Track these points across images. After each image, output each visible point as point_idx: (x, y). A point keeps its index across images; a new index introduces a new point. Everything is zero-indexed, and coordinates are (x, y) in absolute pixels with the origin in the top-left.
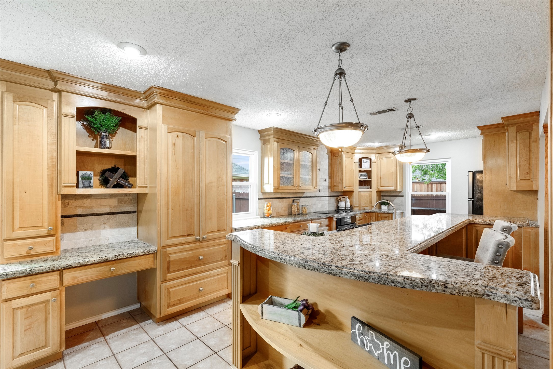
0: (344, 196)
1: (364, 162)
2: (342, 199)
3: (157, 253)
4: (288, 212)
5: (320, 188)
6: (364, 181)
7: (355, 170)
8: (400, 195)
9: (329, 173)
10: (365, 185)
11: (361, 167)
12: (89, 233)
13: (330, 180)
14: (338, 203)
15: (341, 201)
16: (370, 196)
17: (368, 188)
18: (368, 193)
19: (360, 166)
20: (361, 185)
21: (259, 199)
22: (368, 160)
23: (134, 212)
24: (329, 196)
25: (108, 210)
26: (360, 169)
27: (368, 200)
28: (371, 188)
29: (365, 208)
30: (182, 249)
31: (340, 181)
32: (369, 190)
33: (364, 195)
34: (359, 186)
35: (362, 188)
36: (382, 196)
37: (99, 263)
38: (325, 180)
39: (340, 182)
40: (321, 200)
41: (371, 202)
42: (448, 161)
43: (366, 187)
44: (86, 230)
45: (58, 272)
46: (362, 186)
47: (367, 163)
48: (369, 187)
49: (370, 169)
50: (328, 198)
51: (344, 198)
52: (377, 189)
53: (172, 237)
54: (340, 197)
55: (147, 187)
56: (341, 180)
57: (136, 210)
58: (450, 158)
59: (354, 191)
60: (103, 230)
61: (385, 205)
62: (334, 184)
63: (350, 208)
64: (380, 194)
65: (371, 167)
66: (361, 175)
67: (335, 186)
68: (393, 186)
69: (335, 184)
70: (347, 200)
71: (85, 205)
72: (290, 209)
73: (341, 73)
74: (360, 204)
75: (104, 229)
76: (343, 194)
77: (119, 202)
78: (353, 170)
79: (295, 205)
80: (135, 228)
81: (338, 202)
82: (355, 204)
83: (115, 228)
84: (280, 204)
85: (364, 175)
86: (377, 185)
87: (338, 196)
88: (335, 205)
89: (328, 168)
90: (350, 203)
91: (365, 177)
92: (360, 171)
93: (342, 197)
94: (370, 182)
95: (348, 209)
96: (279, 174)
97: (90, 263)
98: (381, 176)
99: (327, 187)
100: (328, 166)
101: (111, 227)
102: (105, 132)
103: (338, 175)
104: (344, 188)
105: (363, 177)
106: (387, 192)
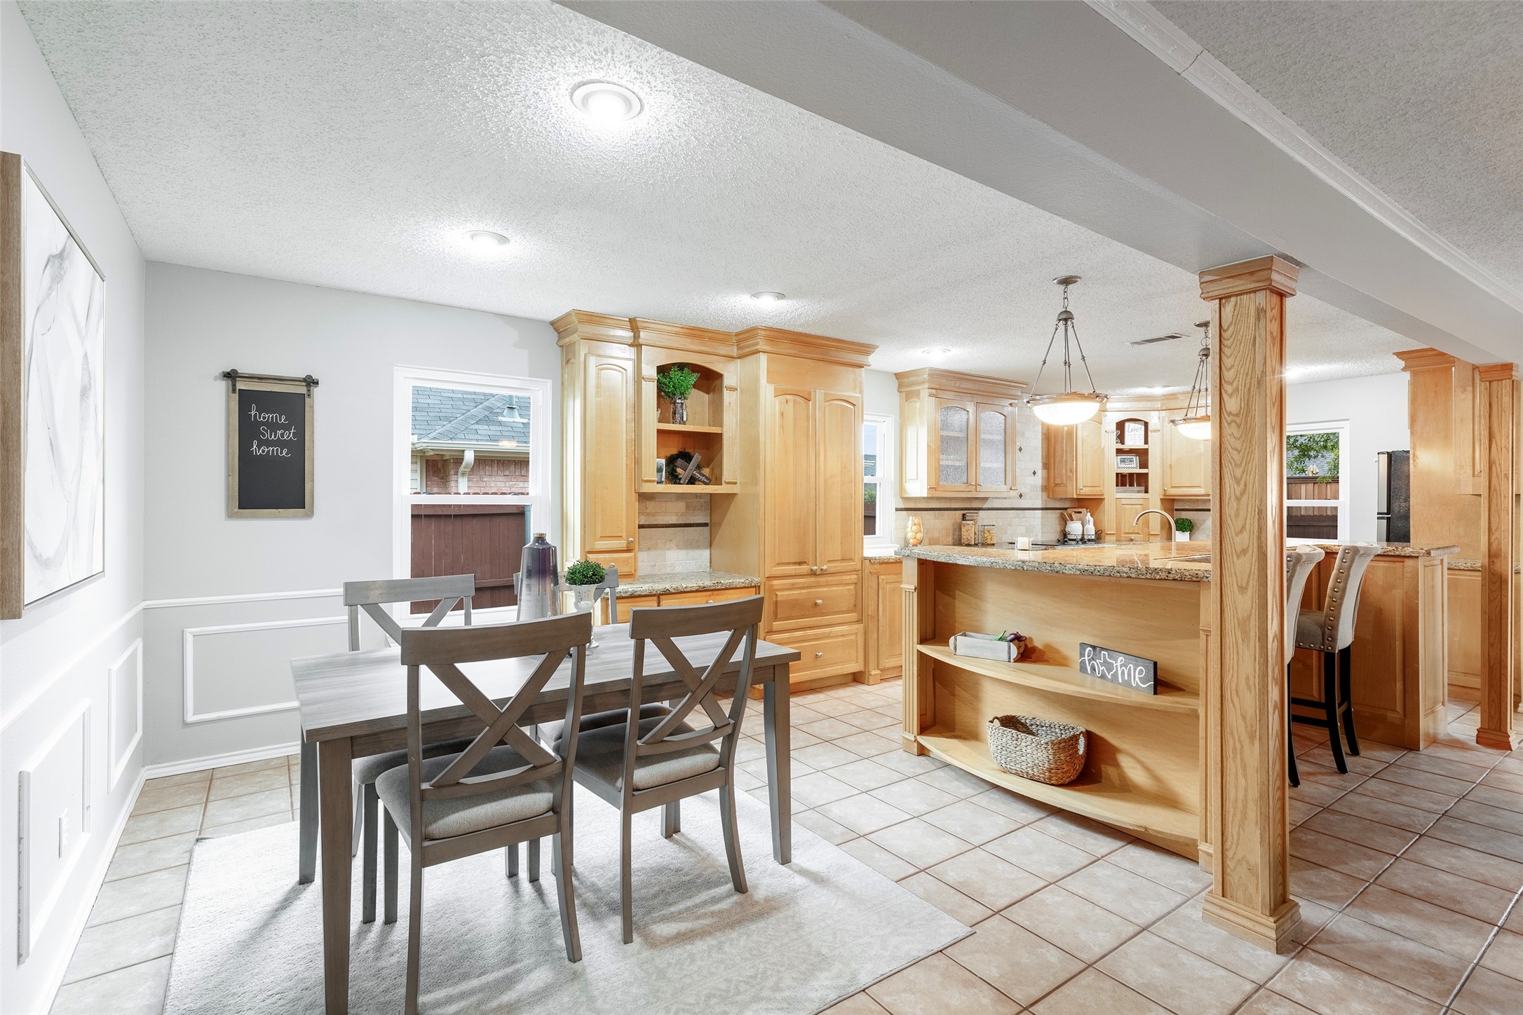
0: (1080, 510)
1: (1130, 430)
2: (1074, 516)
3: (759, 586)
4: (954, 539)
5: (1023, 490)
6: (1131, 475)
7: (1106, 450)
9: (1042, 456)
10: (1131, 485)
11: (1123, 443)
12: (653, 553)
13: (1045, 471)
14: (1066, 524)
15: (1072, 520)
17: (1139, 492)
18: (1141, 502)
19: (1121, 438)
20: (1123, 484)
21: (897, 510)
22: (1140, 426)
23: (706, 525)
24: (1042, 509)
25: (673, 520)
26: (1120, 446)
27: (1141, 518)
28: (1146, 491)
29: (1133, 536)
30: (793, 584)
31: (1069, 473)
32: (1143, 495)
33: (1130, 506)
34: (1117, 485)
35: (1125, 492)
36: (1177, 510)
37: (697, 591)
38: (1034, 473)
39: (1069, 477)
40: (1023, 517)
41: (1146, 523)
42: (1343, 428)
43: (1135, 488)
44: (649, 549)
45: (656, 598)
46: (1125, 486)
47: (1136, 433)
48: (1143, 488)
49: (1146, 447)
50: (1040, 511)
51: (1080, 512)
52: (1161, 492)
53: (779, 564)
54: (1070, 511)
55: (736, 483)
56: (1071, 471)
57: (708, 521)
58: (1348, 420)
59: (1105, 497)
60: (670, 551)
61: (1183, 532)
62: (1054, 480)
63: (1093, 537)
64: (1170, 503)
65: (1146, 442)
66: (1123, 461)
67: (1056, 485)
68: (1202, 486)
69: (1058, 481)
70: (1087, 518)
71: (648, 511)
72: (957, 533)
73: (1066, 317)
74: (1119, 529)
75: (669, 549)
76: (1076, 505)
77: (688, 507)
78: (1103, 450)
79: (968, 524)
80: (707, 552)
81: (1064, 521)
82: (1106, 529)
83: (682, 549)
84: (937, 521)
85: (1131, 461)
86: (1163, 484)
87: (1066, 509)
88: (1058, 528)
89: (1040, 445)
90: (1095, 524)
91: (1132, 466)
92: (1119, 451)
93: (1075, 512)
94: (1147, 474)
95: (1089, 537)
96: (938, 460)
97: (688, 589)
98: (1173, 463)
99: (1039, 489)
100: (1040, 442)
101: (678, 547)
102: (679, 398)
103: (1066, 462)
104: (1078, 491)
105: (1128, 466)
106: (1188, 501)
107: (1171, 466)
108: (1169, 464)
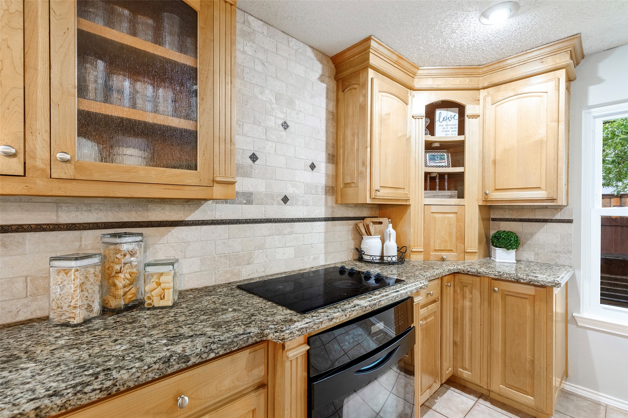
0: (381, 220)
1: (441, 119)
2: (372, 228)
5: (289, 191)
6: (442, 176)
7: (413, 140)
8: (558, 217)
9: (327, 144)
10: (442, 188)
11: (432, 133)
13: (331, 166)
14: (362, 238)
15: (369, 233)
16: (461, 220)
17: (451, 197)
18: (454, 209)
19: (431, 129)
20: (433, 188)
22: (453, 114)
24: (326, 219)
26: (430, 138)
27: (454, 230)
28: (461, 196)
29: (444, 255)
31: (361, 168)
32: (455, 201)
33: (442, 215)
34: (426, 189)
35: (434, 197)
36: (494, 220)
38: (313, 167)
39: (361, 173)
40: (291, 233)
41: (461, 238)
43: (447, 193)
46: (435, 189)
47: (449, 123)
48: (455, 193)
49: (461, 138)
50: (323, 223)
51: (380, 223)
52: (481, 197)
54: (368, 221)
56: (364, 164)
59: (411, 202)
61: (508, 249)
62: (343, 179)
63: (394, 259)
64: (487, 211)
65: (461, 131)
66: (432, 159)
67: (347, 185)
68: (543, 186)
69: (348, 181)
70: (388, 230)
74: (427, 245)
76: (377, 213)
78: (409, 139)
81: (359, 236)
82: (412, 243)
85: (441, 159)
86: (483, 187)
87: (363, 218)
88: (352, 245)
89: (324, 128)
90: (398, 241)
91: (443, 164)
92: (429, 147)
93: (374, 223)
94: (461, 175)
95: (389, 259)
98: (498, 157)
99: (321, 191)
100: (324, 122)
103: (358, 150)
104: (373, 193)
105: (438, 164)
106: (509, 209)
107: (494, 162)
108: (492, 158)
